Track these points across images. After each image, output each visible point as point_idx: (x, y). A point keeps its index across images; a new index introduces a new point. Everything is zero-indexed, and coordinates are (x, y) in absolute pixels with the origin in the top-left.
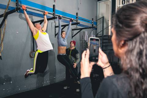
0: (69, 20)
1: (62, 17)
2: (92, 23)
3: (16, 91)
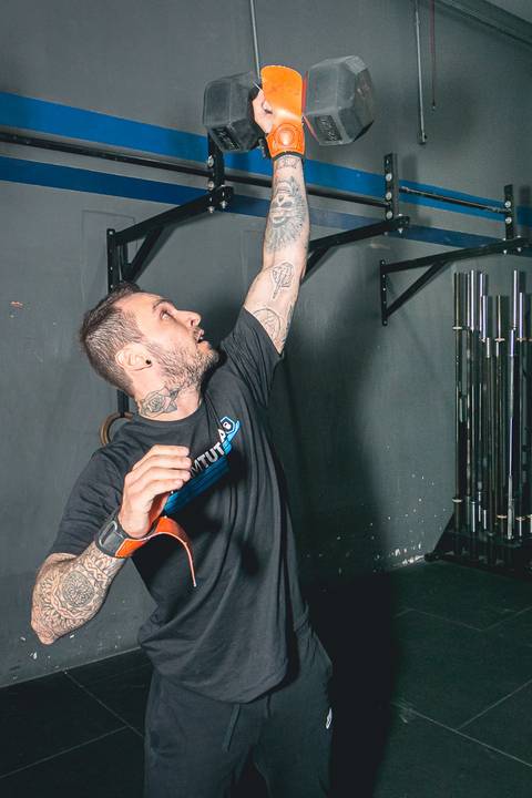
2: (507, 215)
3: (12, 669)
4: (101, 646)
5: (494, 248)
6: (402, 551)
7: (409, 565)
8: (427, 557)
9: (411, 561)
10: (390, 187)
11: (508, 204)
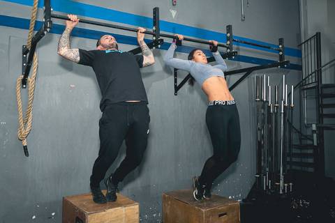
0: (208, 46)
1: (185, 39)
2: (280, 51)
6: (232, 197)
10: (228, 39)
11: (280, 46)
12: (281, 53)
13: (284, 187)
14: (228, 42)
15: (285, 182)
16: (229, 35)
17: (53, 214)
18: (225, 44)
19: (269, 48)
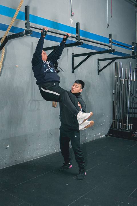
2: (133, 49)
3: (15, 161)
4: (34, 156)
5: (129, 57)
6: (100, 134)
7: (102, 138)
8: (106, 136)
9: (102, 136)
10: (110, 42)
11: (133, 46)
12: (133, 50)
13: (128, 126)
14: (110, 44)
15: (128, 124)
16: (110, 39)
17: (8, 146)
18: (108, 44)
19: (128, 47)
